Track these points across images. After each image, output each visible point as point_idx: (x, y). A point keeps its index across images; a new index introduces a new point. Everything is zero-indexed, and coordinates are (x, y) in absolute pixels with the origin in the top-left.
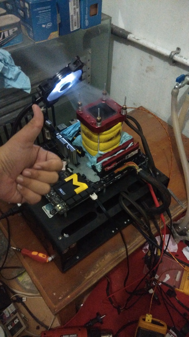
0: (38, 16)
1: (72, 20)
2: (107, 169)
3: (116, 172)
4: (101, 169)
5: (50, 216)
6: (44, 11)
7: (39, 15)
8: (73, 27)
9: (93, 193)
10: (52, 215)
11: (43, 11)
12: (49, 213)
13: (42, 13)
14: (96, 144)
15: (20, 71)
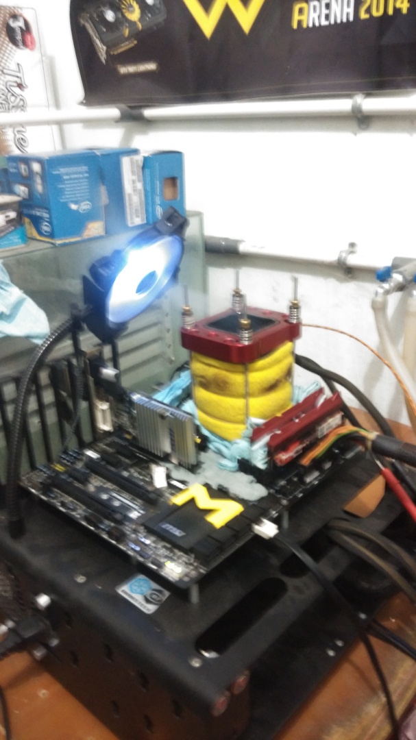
0: (63, 186)
1: (130, 205)
2: (281, 461)
3: (306, 461)
4: (266, 460)
5: (148, 610)
6: (76, 176)
7: (64, 184)
8: (132, 218)
9: (261, 522)
10: (155, 604)
11: (73, 176)
12: (143, 602)
13: (71, 179)
14: (240, 402)
15: (25, 296)
